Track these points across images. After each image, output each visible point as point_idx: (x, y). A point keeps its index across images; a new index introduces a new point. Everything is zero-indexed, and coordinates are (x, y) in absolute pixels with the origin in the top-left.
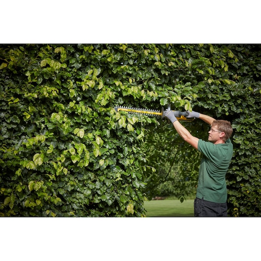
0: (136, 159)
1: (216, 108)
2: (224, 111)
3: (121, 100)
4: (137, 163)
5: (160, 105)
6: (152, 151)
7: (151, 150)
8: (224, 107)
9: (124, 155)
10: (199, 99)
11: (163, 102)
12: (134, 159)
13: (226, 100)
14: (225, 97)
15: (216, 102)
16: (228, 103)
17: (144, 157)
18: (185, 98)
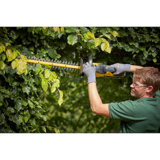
0: (33, 117)
1: (141, 53)
2: (150, 57)
3: (13, 34)
4: (34, 123)
5: (68, 44)
6: (52, 113)
7: (51, 111)
8: (151, 51)
9: (15, 110)
10: (119, 39)
11: (71, 41)
12: (29, 115)
13: (154, 43)
14: (153, 38)
15: (141, 45)
16: (157, 46)
17: (44, 114)
18: (101, 36)
